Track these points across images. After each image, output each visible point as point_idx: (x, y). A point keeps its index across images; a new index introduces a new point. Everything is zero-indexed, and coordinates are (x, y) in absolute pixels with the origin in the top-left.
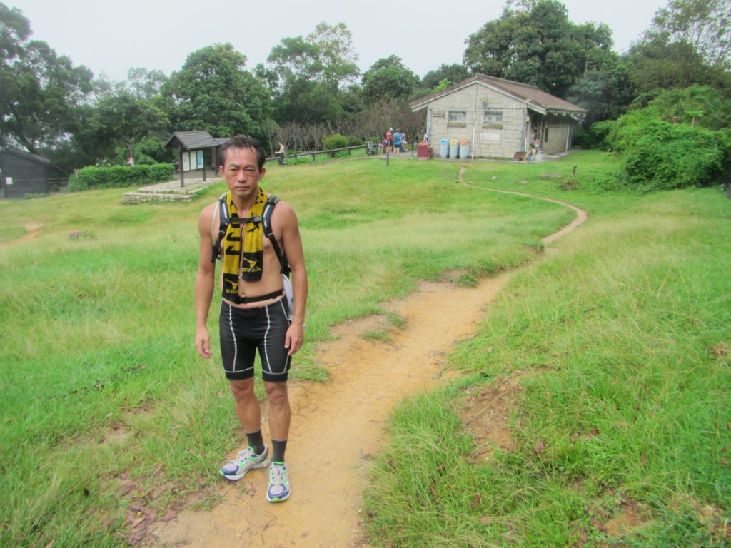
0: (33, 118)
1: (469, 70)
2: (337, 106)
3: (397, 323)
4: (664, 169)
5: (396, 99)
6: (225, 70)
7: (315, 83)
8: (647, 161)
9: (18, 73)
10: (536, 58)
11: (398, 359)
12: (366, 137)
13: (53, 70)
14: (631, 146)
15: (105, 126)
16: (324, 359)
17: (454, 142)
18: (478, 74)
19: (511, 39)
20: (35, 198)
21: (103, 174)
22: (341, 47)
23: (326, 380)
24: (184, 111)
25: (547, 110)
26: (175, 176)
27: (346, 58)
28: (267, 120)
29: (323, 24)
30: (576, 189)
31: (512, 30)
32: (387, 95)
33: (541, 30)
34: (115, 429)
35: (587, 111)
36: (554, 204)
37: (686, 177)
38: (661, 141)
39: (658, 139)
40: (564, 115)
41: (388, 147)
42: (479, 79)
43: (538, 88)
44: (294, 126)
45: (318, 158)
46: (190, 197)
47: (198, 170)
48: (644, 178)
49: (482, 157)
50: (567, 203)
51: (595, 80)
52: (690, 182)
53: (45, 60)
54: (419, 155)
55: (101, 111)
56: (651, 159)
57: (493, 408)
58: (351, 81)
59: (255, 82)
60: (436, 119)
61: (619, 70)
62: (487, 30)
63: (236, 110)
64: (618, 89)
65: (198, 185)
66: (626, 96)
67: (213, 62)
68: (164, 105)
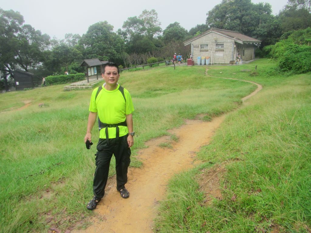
0: (27, 57)
1: (209, 27)
2: (153, 45)
3: (175, 139)
4: (296, 65)
5: (178, 41)
6: (105, 32)
7: (143, 36)
8: (289, 62)
9: (20, 38)
10: (238, 20)
11: (174, 155)
12: (165, 58)
13: (34, 36)
14: (281, 56)
15: (56, 59)
16: (141, 157)
17: (203, 58)
18: (212, 28)
19: (226, 12)
20: (28, 90)
21: (56, 78)
22: (154, 20)
23: (141, 167)
24: (88, 50)
25: (243, 42)
26: (85, 78)
27: (156, 24)
28: (123, 53)
29: (145, 10)
30: (257, 76)
31: (227, 8)
32: (173, 39)
33: (239, 7)
34: (48, 192)
35: (261, 41)
36: (247, 83)
37: (306, 68)
38: (294, 53)
39: (293, 52)
40: (251, 44)
41: (175, 62)
42: (213, 30)
43: (239, 33)
44: (135, 55)
45: (145, 67)
46: (91, 87)
47: (94, 75)
48: (287, 69)
49: (215, 64)
50: (253, 82)
51: (263, 28)
52: (308, 70)
53: (30, 32)
54: (188, 64)
55: (54, 52)
56: (290, 61)
57: (213, 179)
58: (158, 34)
59: (118, 37)
60: (195, 48)
61: (274, 23)
62: (216, 9)
63: (110, 49)
64: (274, 31)
65: (95, 81)
66: (278, 34)
67: (99, 29)
68: (80, 48)
